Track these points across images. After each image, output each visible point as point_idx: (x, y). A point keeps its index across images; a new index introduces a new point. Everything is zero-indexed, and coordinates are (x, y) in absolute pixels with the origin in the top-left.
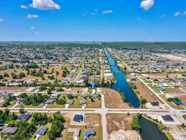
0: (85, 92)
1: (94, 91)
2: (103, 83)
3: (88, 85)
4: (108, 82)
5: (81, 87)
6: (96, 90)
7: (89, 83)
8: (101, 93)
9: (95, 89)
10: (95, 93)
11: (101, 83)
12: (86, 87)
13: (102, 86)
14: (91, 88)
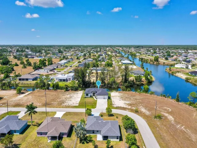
0: (69, 107)
1: (101, 104)
2: (126, 80)
3: (85, 85)
4: (139, 79)
5: (62, 88)
6: (109, 98)
7: (87, 79)
8: (132, 111)
9: (107, 97)
10: (109, 110)
11: (119, 80)
12: (76, 89)
13: (127, 87)
14: (93, 92)
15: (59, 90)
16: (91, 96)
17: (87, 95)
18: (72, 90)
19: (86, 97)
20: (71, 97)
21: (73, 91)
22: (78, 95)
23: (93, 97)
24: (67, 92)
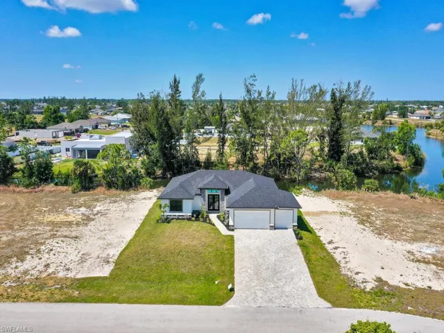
14: (207, 193)
15: (50, 187)
16: (197, 215)
17: (176, 206)
18: (110, 185)
19: (167, 220)
20: (87, 220)
21: (113, 191)
22: (131, 206)
23: (206, 220)
24: (82, 193)
